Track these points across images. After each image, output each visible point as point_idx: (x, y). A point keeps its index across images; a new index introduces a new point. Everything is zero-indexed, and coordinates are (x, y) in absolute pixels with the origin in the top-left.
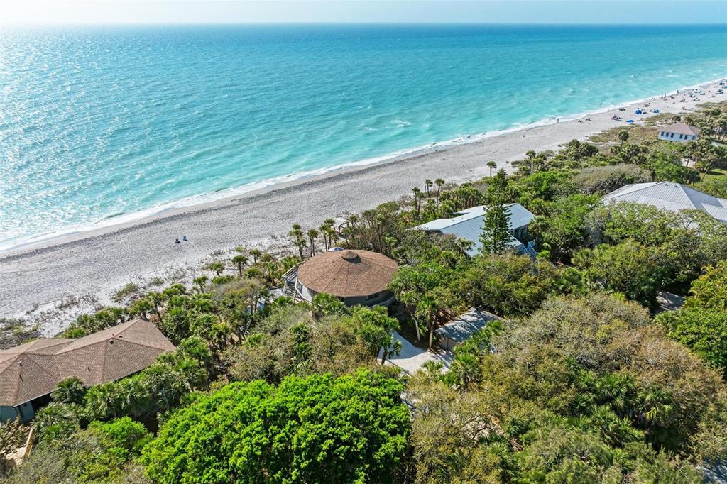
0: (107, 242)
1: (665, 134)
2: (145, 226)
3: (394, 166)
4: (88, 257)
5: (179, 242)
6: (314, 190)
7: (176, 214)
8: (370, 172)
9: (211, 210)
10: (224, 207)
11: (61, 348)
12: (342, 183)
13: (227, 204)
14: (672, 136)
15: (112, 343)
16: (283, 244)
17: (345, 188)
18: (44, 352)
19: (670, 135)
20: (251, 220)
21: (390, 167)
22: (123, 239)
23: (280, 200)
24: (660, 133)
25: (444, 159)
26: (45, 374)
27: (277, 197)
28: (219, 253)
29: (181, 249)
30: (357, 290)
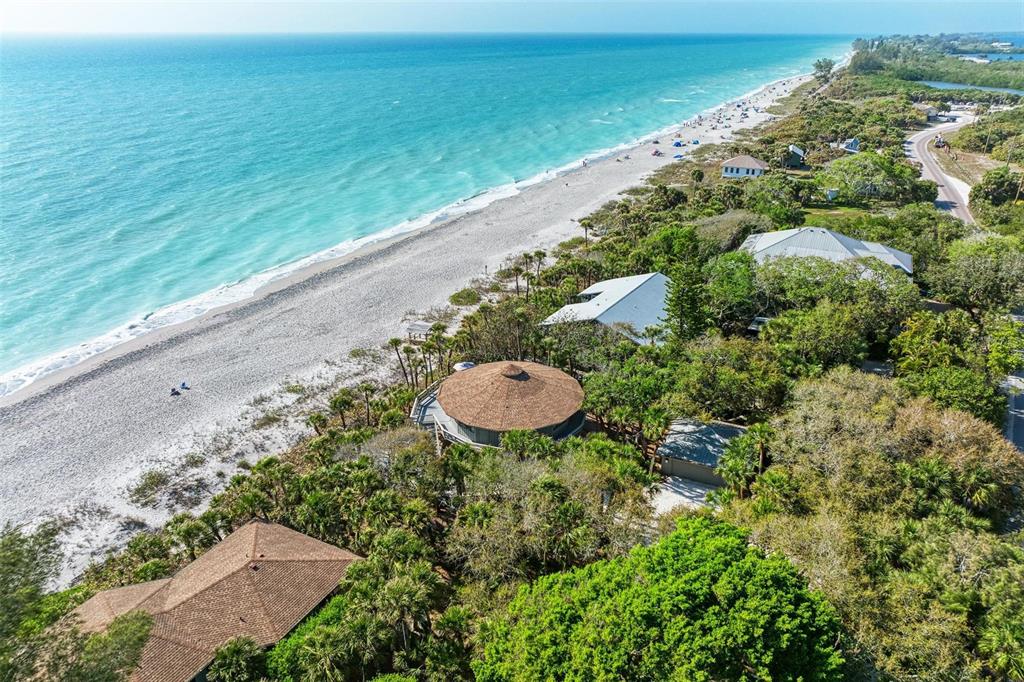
1: (729, 170)
2: (91, 376)
4: (24, 443)
5: (178, 393)
6: (334, 286)
7: (135, 350)
8: (398, 252)
9: (190, 335)
10: (209, 329)
13: (211, 323)
14: (737, 172)
15: (255, 568)
16: (356, 371)
19: (735, 171)
20: (271, 342)
21: (420, 242)
23: (293, 306)
24: (724, 169)
26: (171, 647)
27: (284, 303)
28: (261, 400)
29: (186, 403)
30: (546, 417)
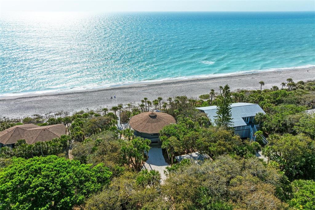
0: (90, 94)
2: (107, 90)
3: (225, 78)
5: (112, 98)
11: (31, 128)
12: (195, 83)
15: (44, 130)
17: (194, 86)
18: (24, 129)
20: (145, 93)
22: (96, 94)
25: (253, 78)
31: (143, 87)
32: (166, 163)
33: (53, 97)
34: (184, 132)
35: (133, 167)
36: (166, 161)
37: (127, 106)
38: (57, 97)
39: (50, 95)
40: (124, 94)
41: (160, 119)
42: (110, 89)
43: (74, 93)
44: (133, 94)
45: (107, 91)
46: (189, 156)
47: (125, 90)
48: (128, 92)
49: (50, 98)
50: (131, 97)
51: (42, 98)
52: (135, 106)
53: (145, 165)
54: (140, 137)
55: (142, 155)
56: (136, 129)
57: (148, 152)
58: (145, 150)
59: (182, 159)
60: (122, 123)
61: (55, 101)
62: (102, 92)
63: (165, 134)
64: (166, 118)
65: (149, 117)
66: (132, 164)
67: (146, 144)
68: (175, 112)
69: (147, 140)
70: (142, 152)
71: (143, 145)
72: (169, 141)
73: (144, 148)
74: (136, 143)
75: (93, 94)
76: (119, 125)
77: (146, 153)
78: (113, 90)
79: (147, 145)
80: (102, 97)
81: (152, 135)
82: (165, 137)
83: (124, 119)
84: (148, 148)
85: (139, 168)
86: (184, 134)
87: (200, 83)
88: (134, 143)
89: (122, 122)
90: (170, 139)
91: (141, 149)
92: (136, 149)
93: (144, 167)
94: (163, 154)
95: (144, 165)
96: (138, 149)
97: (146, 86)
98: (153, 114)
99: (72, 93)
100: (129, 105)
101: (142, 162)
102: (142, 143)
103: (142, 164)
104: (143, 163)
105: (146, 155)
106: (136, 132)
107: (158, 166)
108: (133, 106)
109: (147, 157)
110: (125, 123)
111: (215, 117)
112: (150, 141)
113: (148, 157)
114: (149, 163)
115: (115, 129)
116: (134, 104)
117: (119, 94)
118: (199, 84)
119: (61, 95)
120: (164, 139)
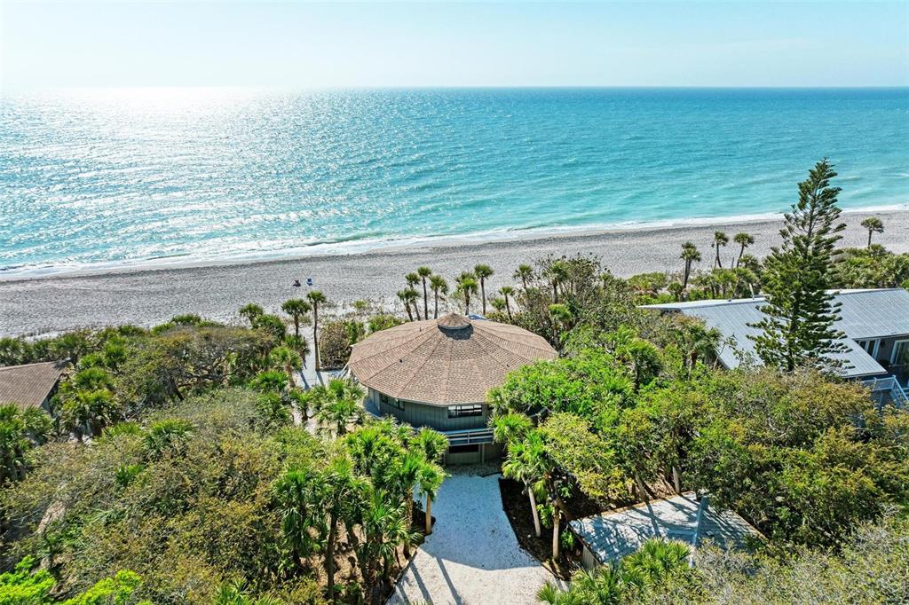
5: (298, 286)
31: (416, 253)
32: (525, 556)
33: (80, 284)
34: (620, 392)
35: (353, 576)
36: (520, 542)
37: (352, 310)
38: (97, 284)
39: (73, 278)
40: (346, 275)
41: (490, 346)
42: (297, 260)
43: (163, 271)
44: (377, 272)
45: (286, 265)
46: (639, 516)
47: (349, 264)
48: (360, 269)
49: (71, 285)
50: (368, 282)
51: (37, 287)
52: (385, 311)
53: (416, 562)
54: (392, 420)
55: (397, 517)
56: (376, 388)
57: (431, 495)
58: (416, 489)
59: (608, 533)
60: (326, 370)
61: (85, 293)
62: (266, 267)
63: (519, 407)
64: (514, 339)
65: (441, 333)
66: (351, 560)
67: (422, 452)
68: (554, 313)
69: (426, 433)
70: (401, 497)
71: (404, 461)
72: (543, 438)
73: (411, 476)
74: (368, 447)
75: (233, 274)
76: (310, 376)
77: (424, 501)
78: (307, 261)
79: (430, 457)
80: (263, 281)
81: (450, 417)
82: (521, 420)
83: (331, 354)
84: (432, 475)
85: (387, 581)
86: (623, 405)
87: (618, 242)
88: (360, 449)
89: (325, 362)
90: (550, 427)
91: (395, 485)
92: (367, 481)
93: (410, 573)
94: (506, 509)
95: (411, 564)
96: (379, 484)
97: (426, 251)
98: (456, 322)
99: (158, 272)
100: (359, 305)
101: (400, 549)
102: (403, 451)
103: (401, 557)
104: (407, 555)
105: (424, 510)
106: (378, 398)
107: (483, 567)
108: (374, 311)
109: (428, 521)
110: (336, 369)
111: (754, 326)
112: (442, 439)
113: (433, 520)
114: (438, 555)
115: (277, 382)
116: (379, 304)
117: (328, 274)
118: (616, 245)
119: (115, 275)
120: (512, 429)
